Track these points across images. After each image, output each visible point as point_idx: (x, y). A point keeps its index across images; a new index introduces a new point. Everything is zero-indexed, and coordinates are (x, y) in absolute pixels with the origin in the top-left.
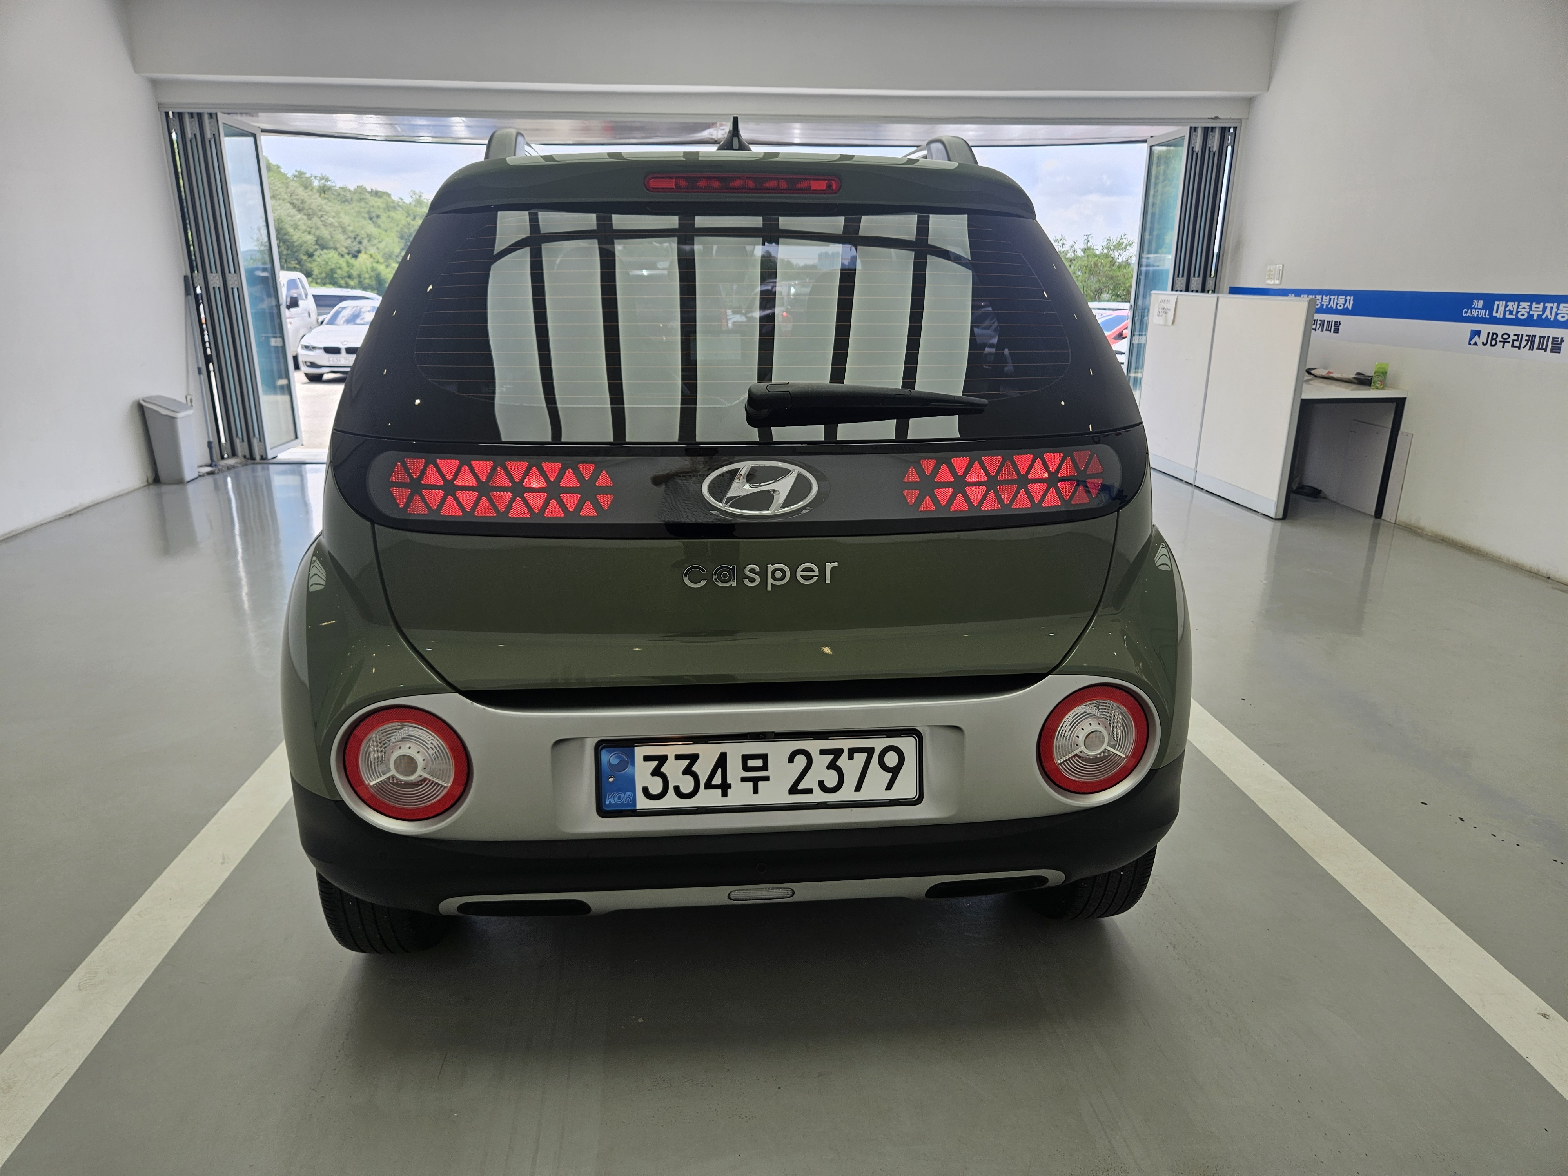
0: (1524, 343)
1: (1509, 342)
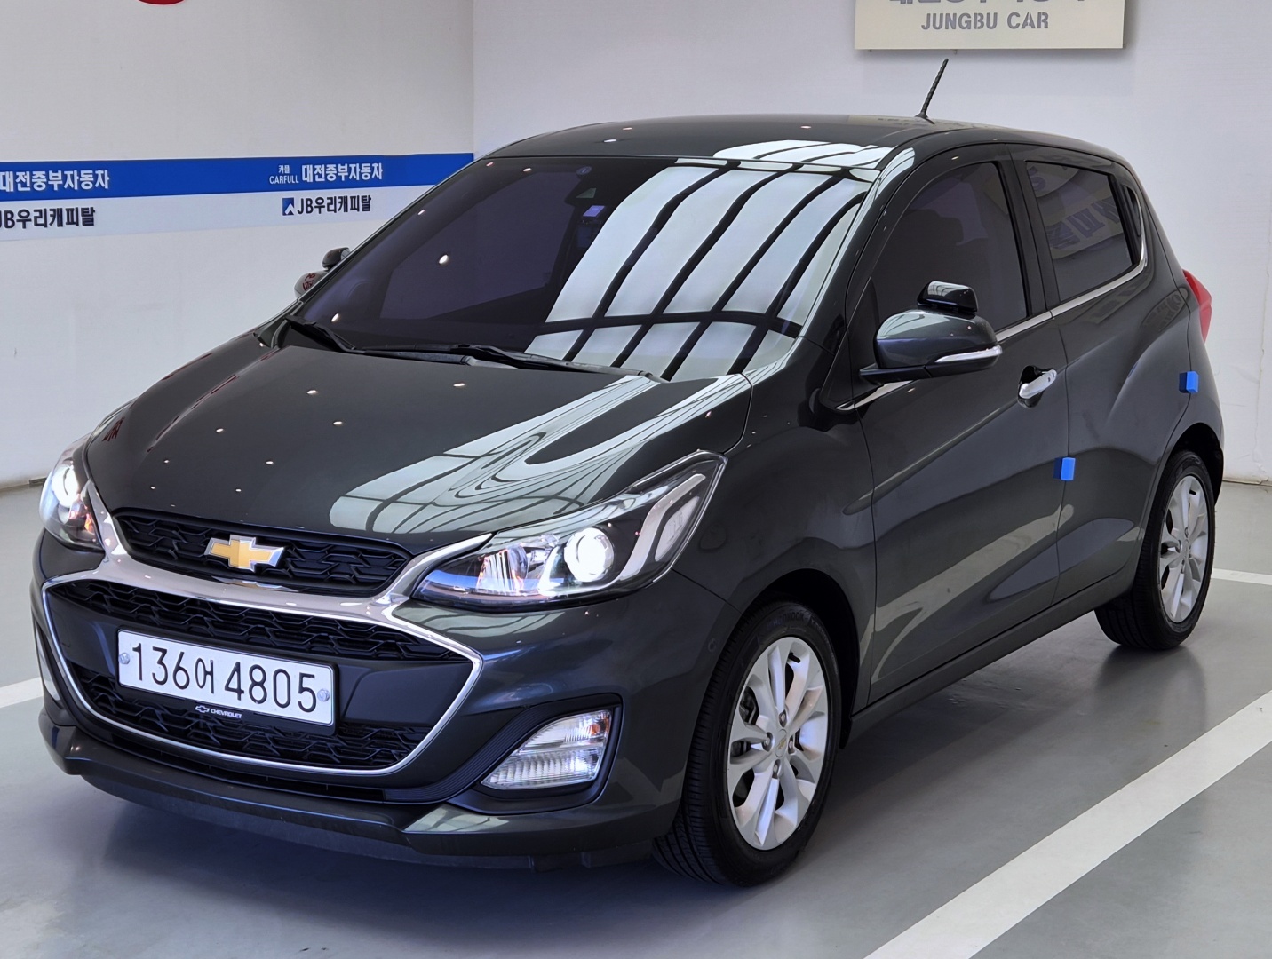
0: (50, 219)
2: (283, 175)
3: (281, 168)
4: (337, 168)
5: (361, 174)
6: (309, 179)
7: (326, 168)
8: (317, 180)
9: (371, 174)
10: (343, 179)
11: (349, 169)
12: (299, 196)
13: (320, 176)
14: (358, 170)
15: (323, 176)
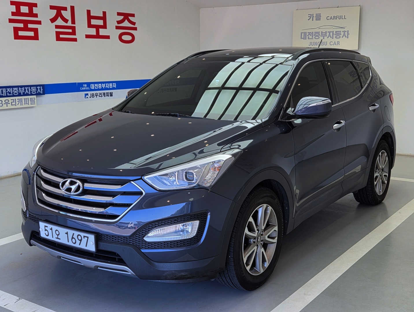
0: (17, 103)
1: (9, 103)
2: (85, 87)
3: (84, 85)
4: (102, 85)
5: (109, 86)
6: (93, 88)
7: (98, 85)
8: (95, 88)
9: (112, 86)
10: (104, 88)
11: (106, 85)
12: (89, 93)
13: (96, 87)
14: (108, 85)
15: (97, 87)
